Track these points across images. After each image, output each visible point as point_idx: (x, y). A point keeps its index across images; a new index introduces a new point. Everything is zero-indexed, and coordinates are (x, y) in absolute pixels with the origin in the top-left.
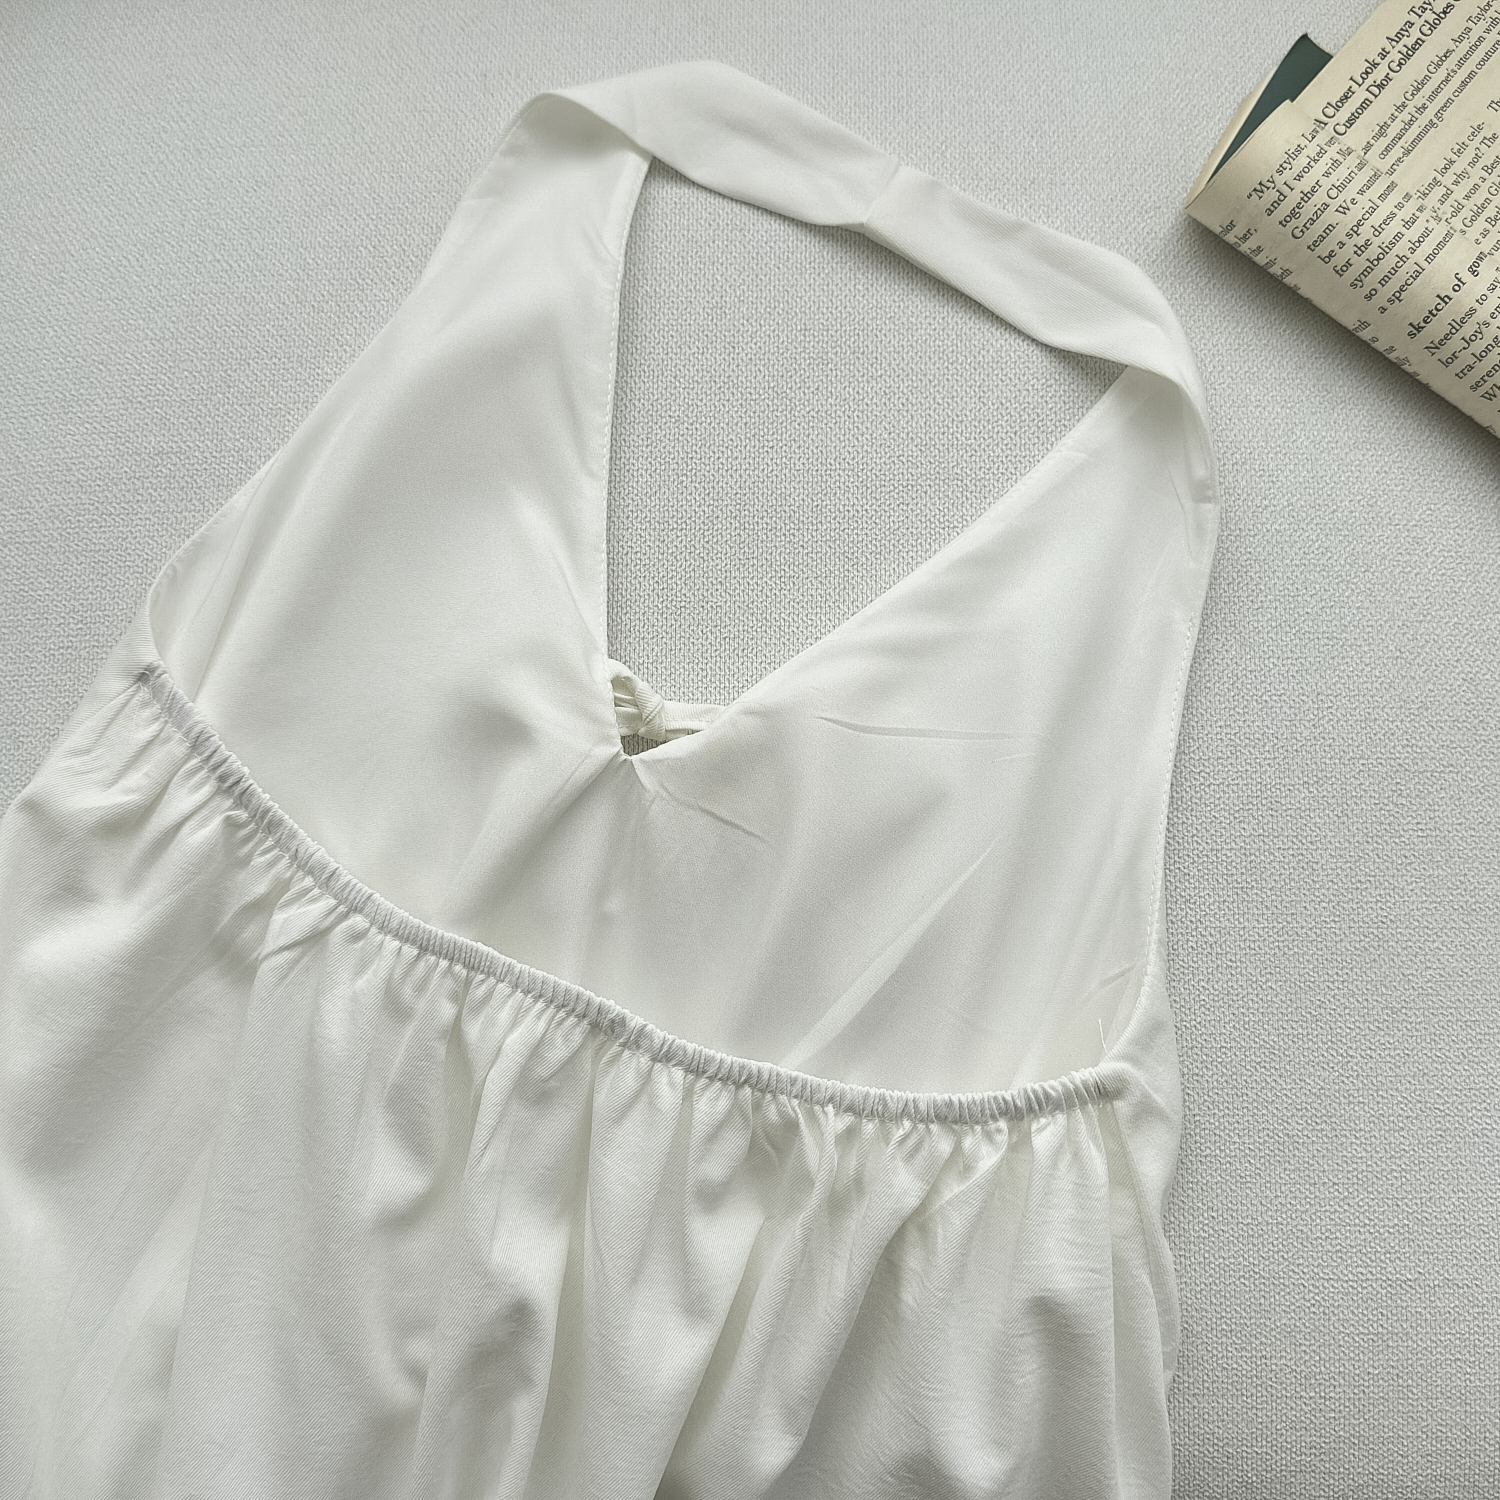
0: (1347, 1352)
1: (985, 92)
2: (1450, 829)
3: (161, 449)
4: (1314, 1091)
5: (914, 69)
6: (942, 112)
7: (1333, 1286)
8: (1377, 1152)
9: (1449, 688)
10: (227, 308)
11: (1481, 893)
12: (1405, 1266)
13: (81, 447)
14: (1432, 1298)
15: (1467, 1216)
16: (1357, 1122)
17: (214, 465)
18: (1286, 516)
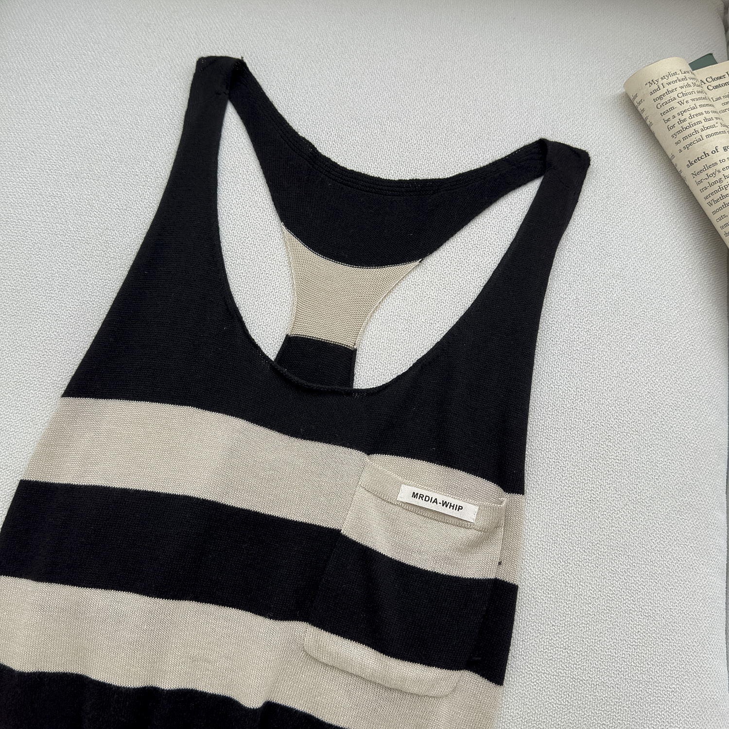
0: (549, 712)
1: (464, 95)
2: (632, 461)
3: (52, 194)
4: (549, 577)
5: (433, 80)
6: (443, 100)
7: (546, 677)
8: (576, 613)
9: (641, 395)
10: (96, 136)
11: (644, 495)
12: (583, 673)
13: (16, 188)
14: (595, 691)
15: (616, 652)
16: (568, 596)
17: (75, 205)
18: (574, 303)
